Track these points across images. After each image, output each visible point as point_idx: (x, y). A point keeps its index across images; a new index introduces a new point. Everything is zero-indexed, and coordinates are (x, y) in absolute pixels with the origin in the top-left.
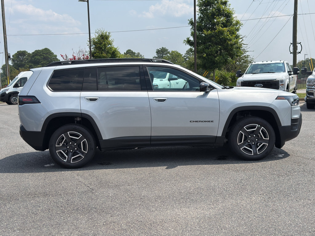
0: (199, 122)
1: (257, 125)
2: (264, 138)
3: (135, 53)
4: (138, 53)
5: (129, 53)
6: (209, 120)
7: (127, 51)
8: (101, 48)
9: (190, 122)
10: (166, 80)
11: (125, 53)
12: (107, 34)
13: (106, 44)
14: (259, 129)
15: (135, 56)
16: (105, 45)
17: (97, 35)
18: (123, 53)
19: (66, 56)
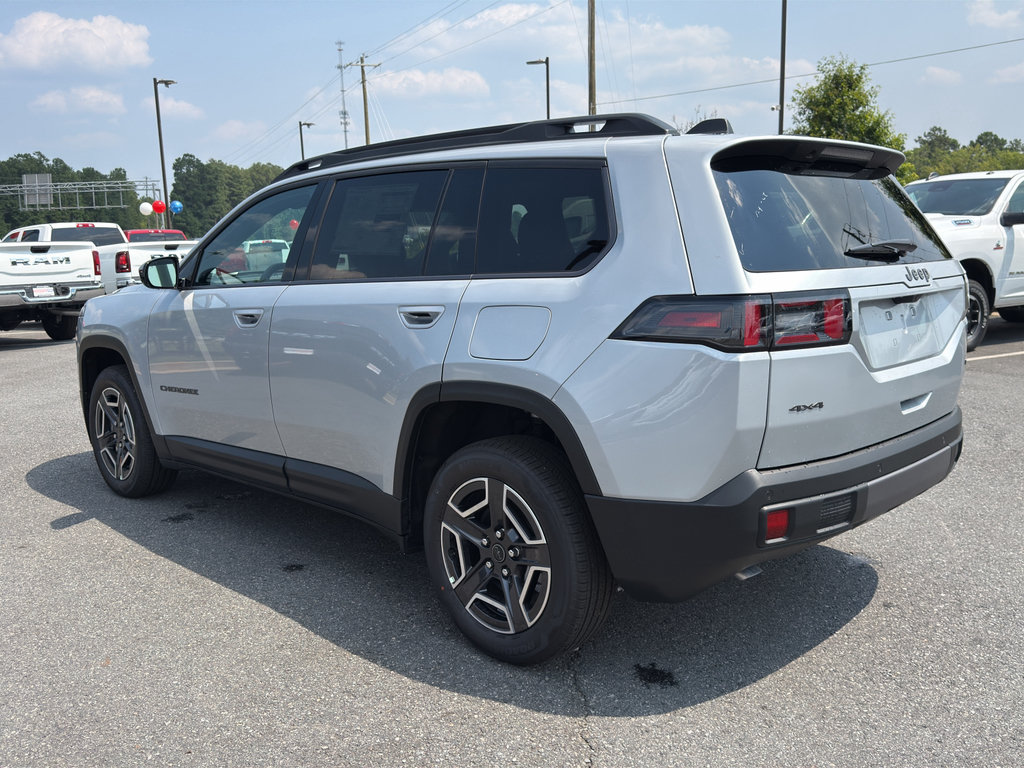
3: (1004, 142)
4: (1016, 140)
5: (986, 141)
7: (980, 138)
8: (829, 118)
10: (991, 222)
11: (972, 142)
12: (856, 71)
13: (846, 104)
15: (1001, 149)
16: (842, 107)
17: (822, 77)
18: (967, 144)
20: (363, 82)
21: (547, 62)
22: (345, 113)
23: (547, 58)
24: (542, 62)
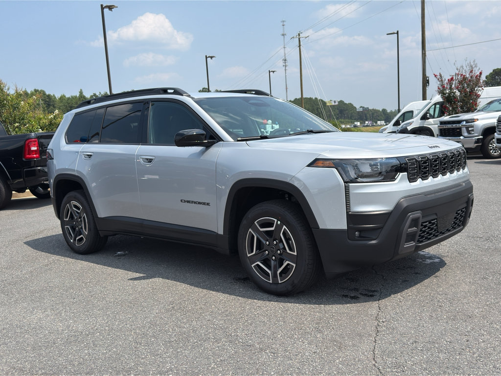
0: (192, 203)
1: (276, 220)
2: (288, 251)
6: (205, 202)
9: (181, 200)
14: (279, 228)
19: (441, 76)
20: (300, 46)
21: (397, 33)
22: (285, 60)
23: (398, 31)
24: (395, 33)
